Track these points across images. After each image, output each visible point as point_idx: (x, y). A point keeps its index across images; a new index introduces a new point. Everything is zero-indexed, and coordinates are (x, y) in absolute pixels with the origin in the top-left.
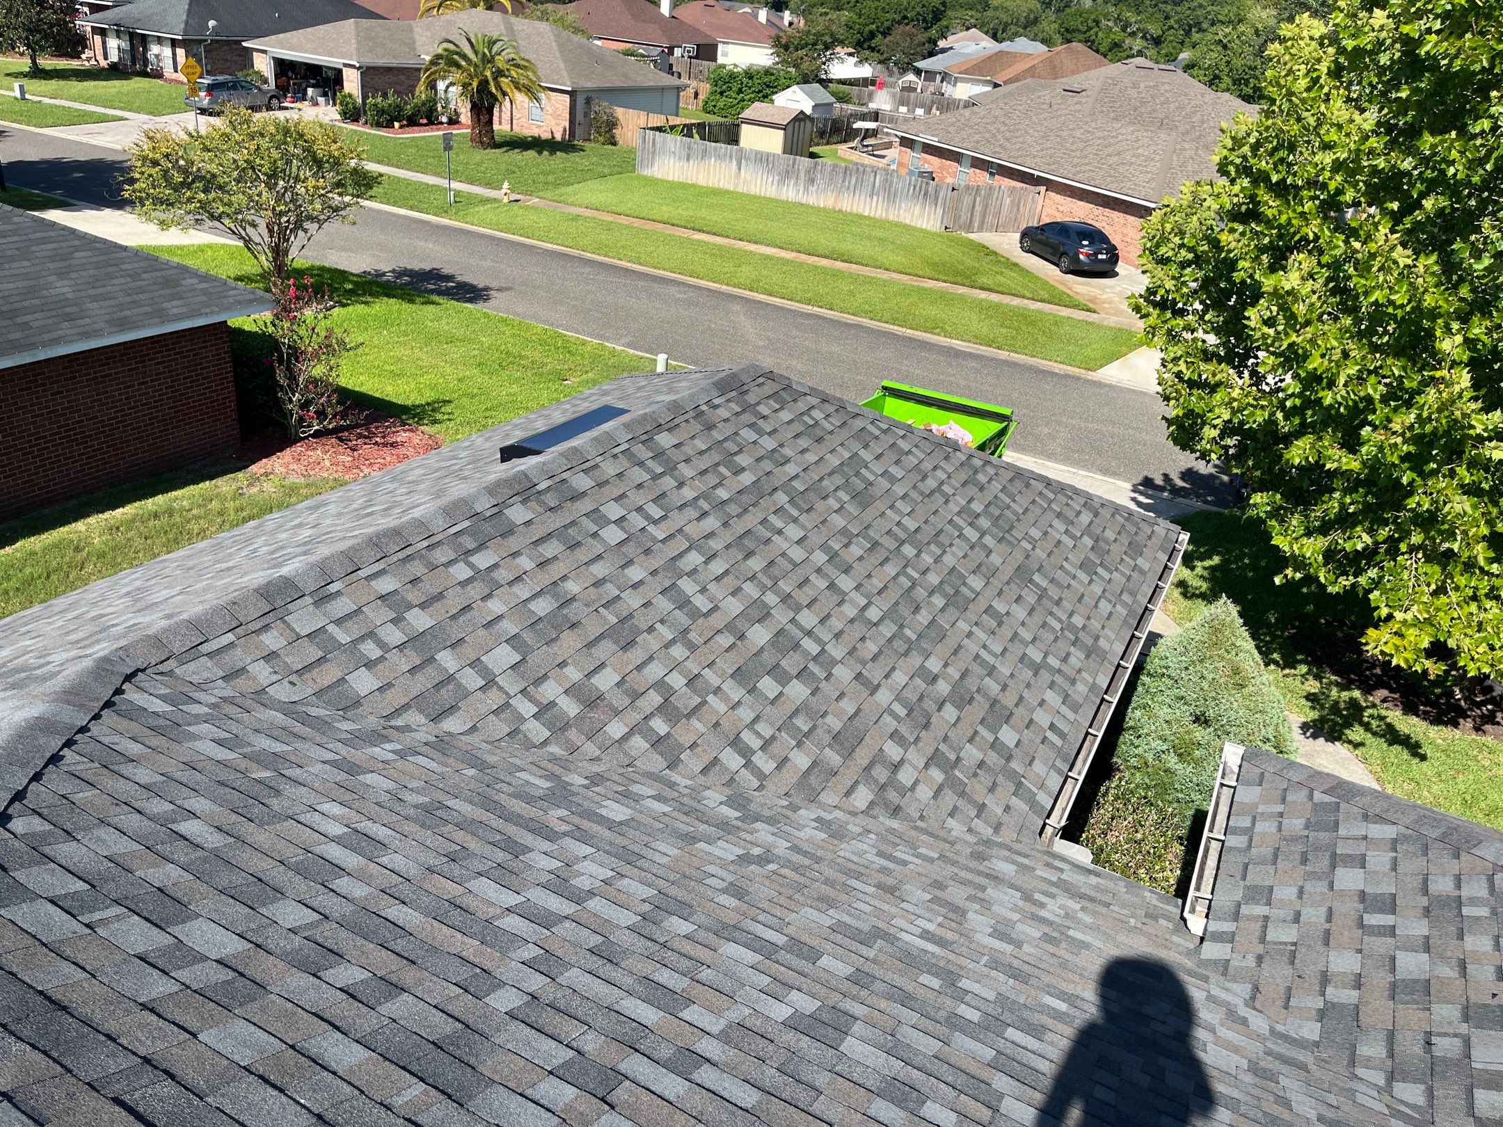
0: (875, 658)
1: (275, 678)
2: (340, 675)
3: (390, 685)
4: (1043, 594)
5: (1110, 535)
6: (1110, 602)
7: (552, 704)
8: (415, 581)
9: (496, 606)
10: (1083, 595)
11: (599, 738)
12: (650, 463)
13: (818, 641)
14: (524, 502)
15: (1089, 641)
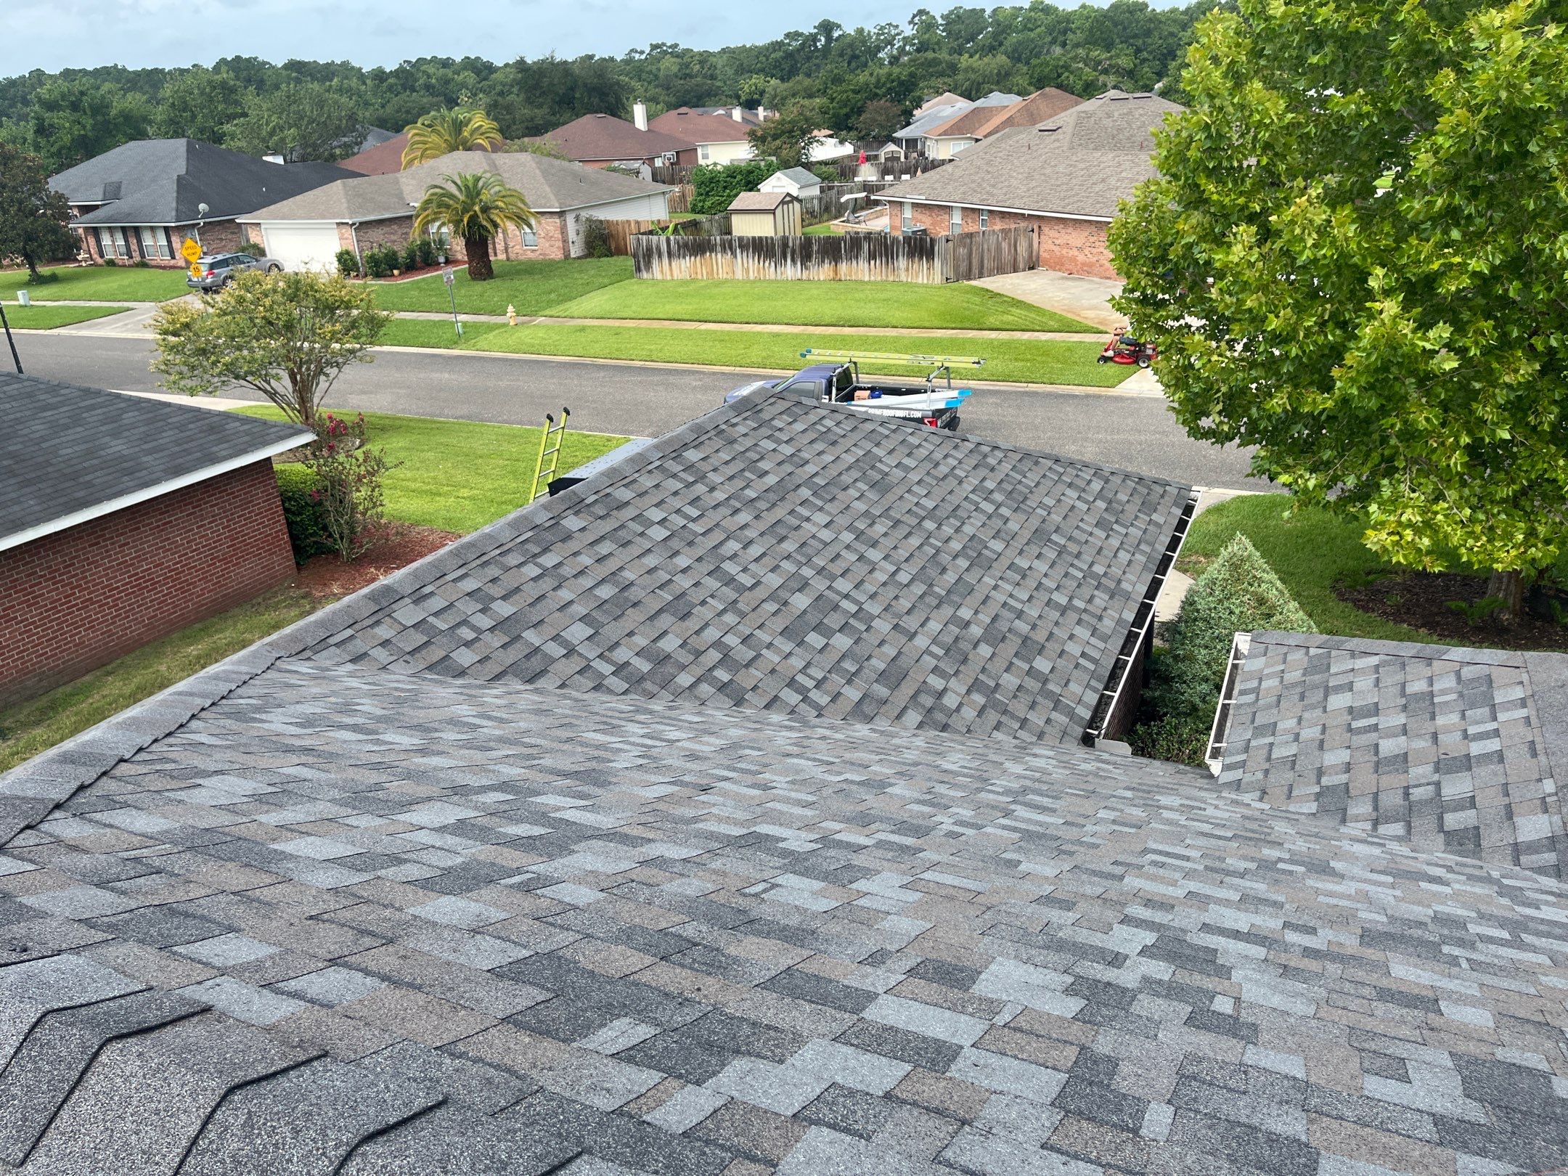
0: (909, 612)
1: (392, 658)
2: (444, 653)
3: (487, 658)
4: (1062, 551)
5: (1123, 497)
6: (1128, 552)
7: (627, 664)
8: (494, 581)
9: (565, 595)
10: (1101, 548)
11: (672, 687)
12: (682, 475)
13: (855, 601)
14: (576, 513)
15: (1112, 585)
